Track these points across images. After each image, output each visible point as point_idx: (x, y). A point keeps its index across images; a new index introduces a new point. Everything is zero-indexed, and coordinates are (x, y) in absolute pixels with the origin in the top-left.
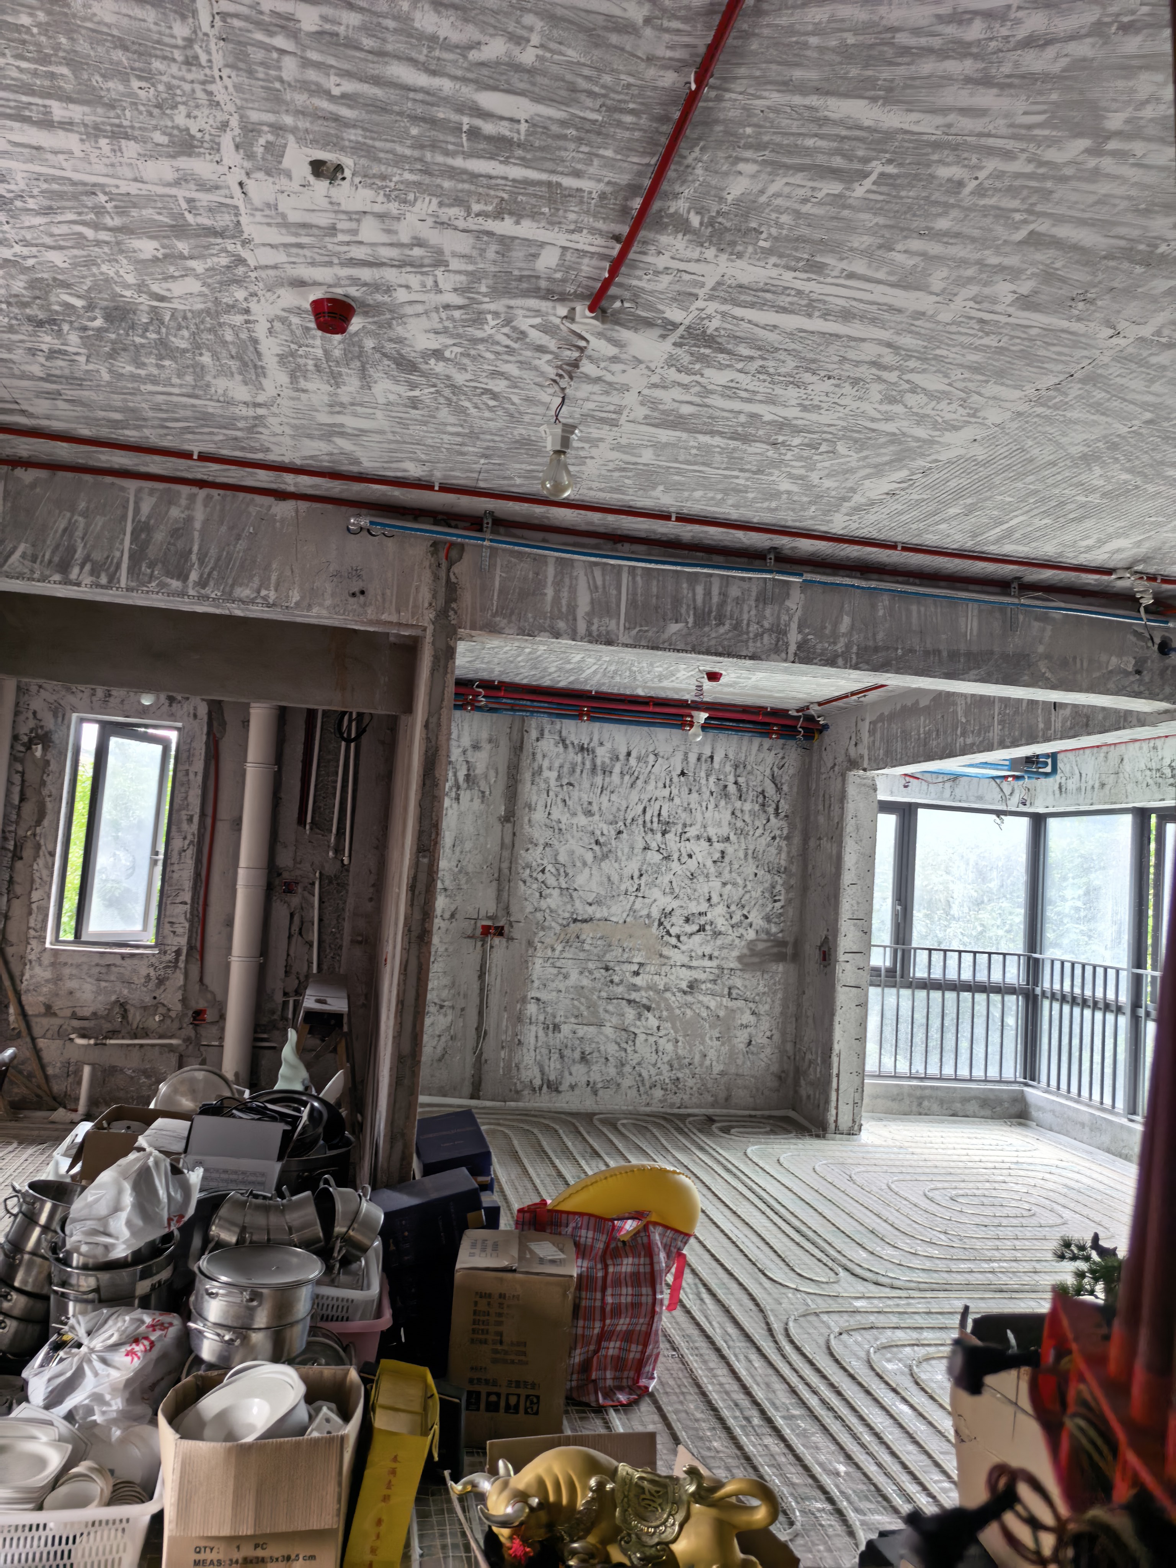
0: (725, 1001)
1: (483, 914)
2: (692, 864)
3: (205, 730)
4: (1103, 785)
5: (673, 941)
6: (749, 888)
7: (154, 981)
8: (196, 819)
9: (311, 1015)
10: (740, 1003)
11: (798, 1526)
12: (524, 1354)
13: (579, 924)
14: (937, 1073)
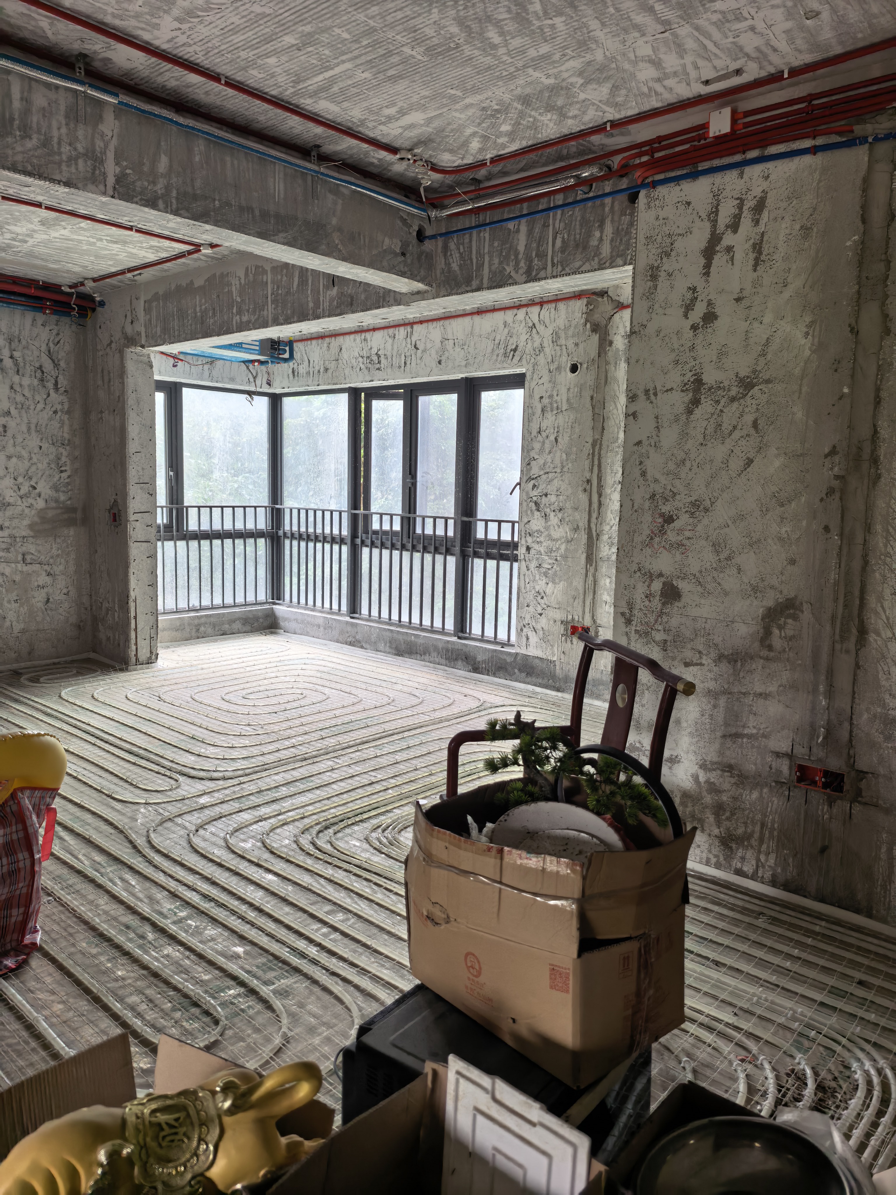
0: (19, 566)
4: (326, 370)
6: (35, 460)
10: (36, 567)
11: (224, 1022)
14: (210, 603)
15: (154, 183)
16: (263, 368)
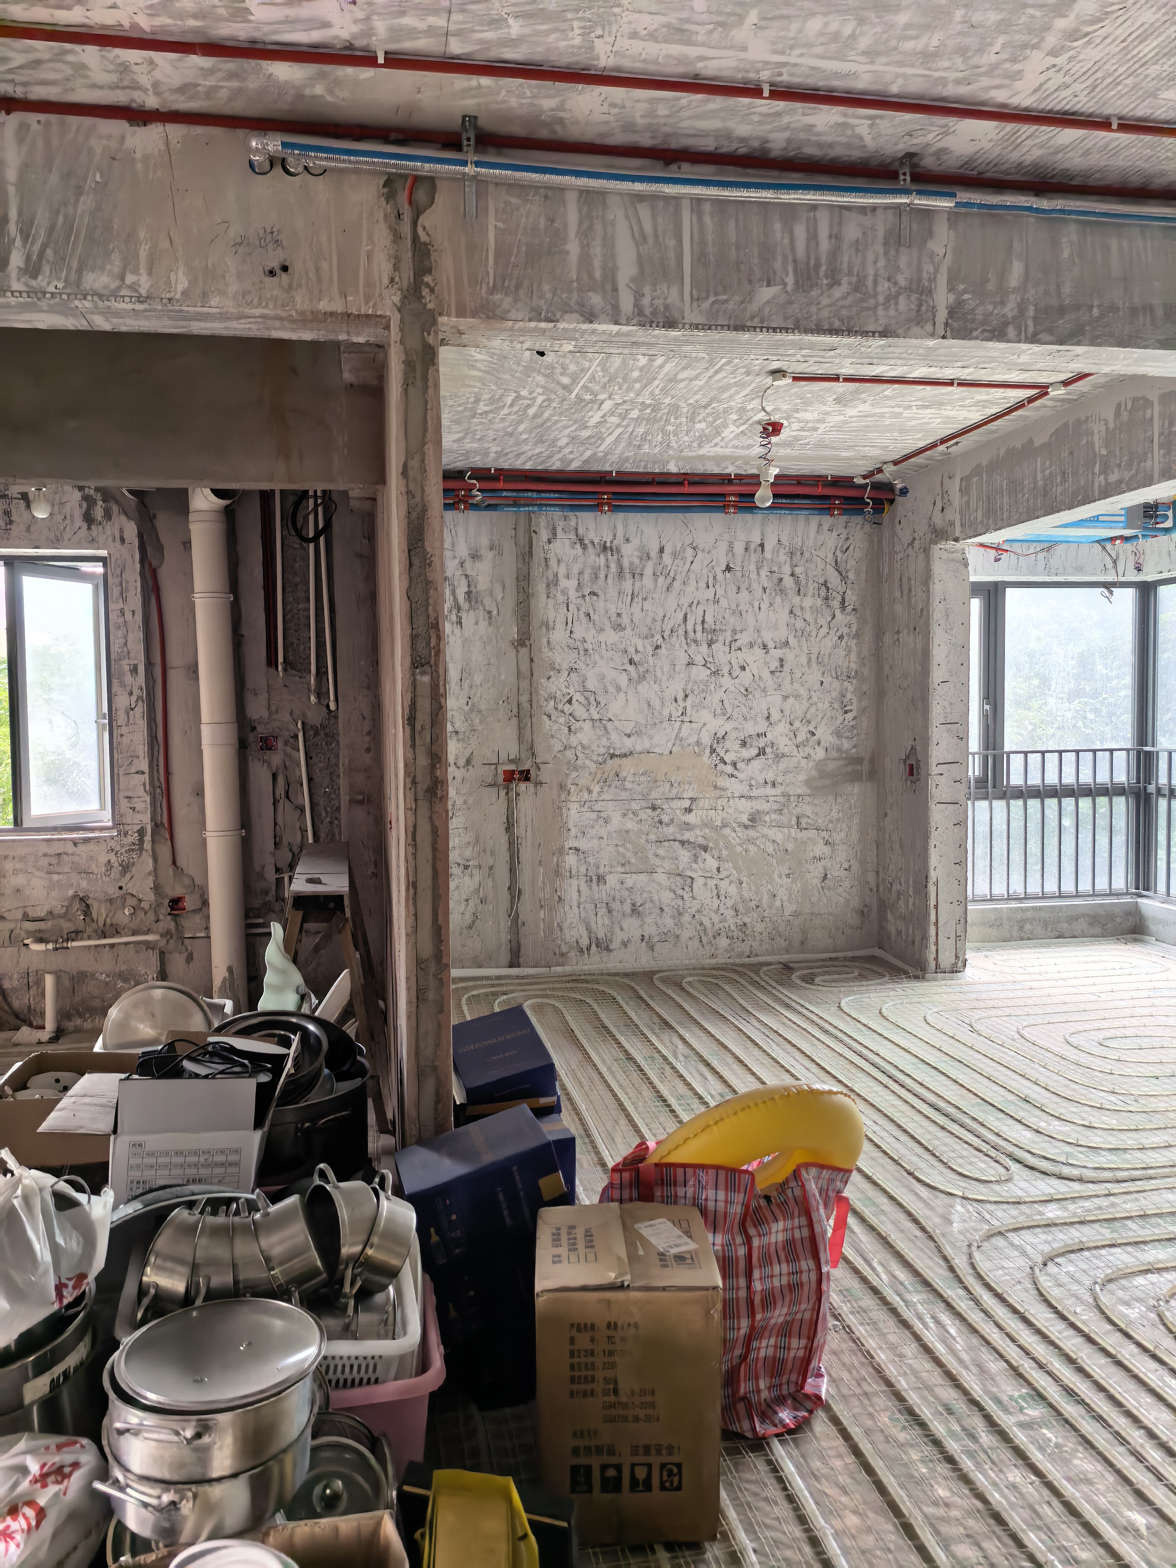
0: (793, 831)
1: (503, 757)
2: (745, 678)
3: (137, 557)
5: (729, 769)
6: (815, 699)
7: (117, 869)
8: (141, 669)
9: (301, 901)
10: (812, 833)
12: (652, 1405)
13: (616, 759)
14: (1039, 890)
15: (1003, 303)
16: (1128, 546)
